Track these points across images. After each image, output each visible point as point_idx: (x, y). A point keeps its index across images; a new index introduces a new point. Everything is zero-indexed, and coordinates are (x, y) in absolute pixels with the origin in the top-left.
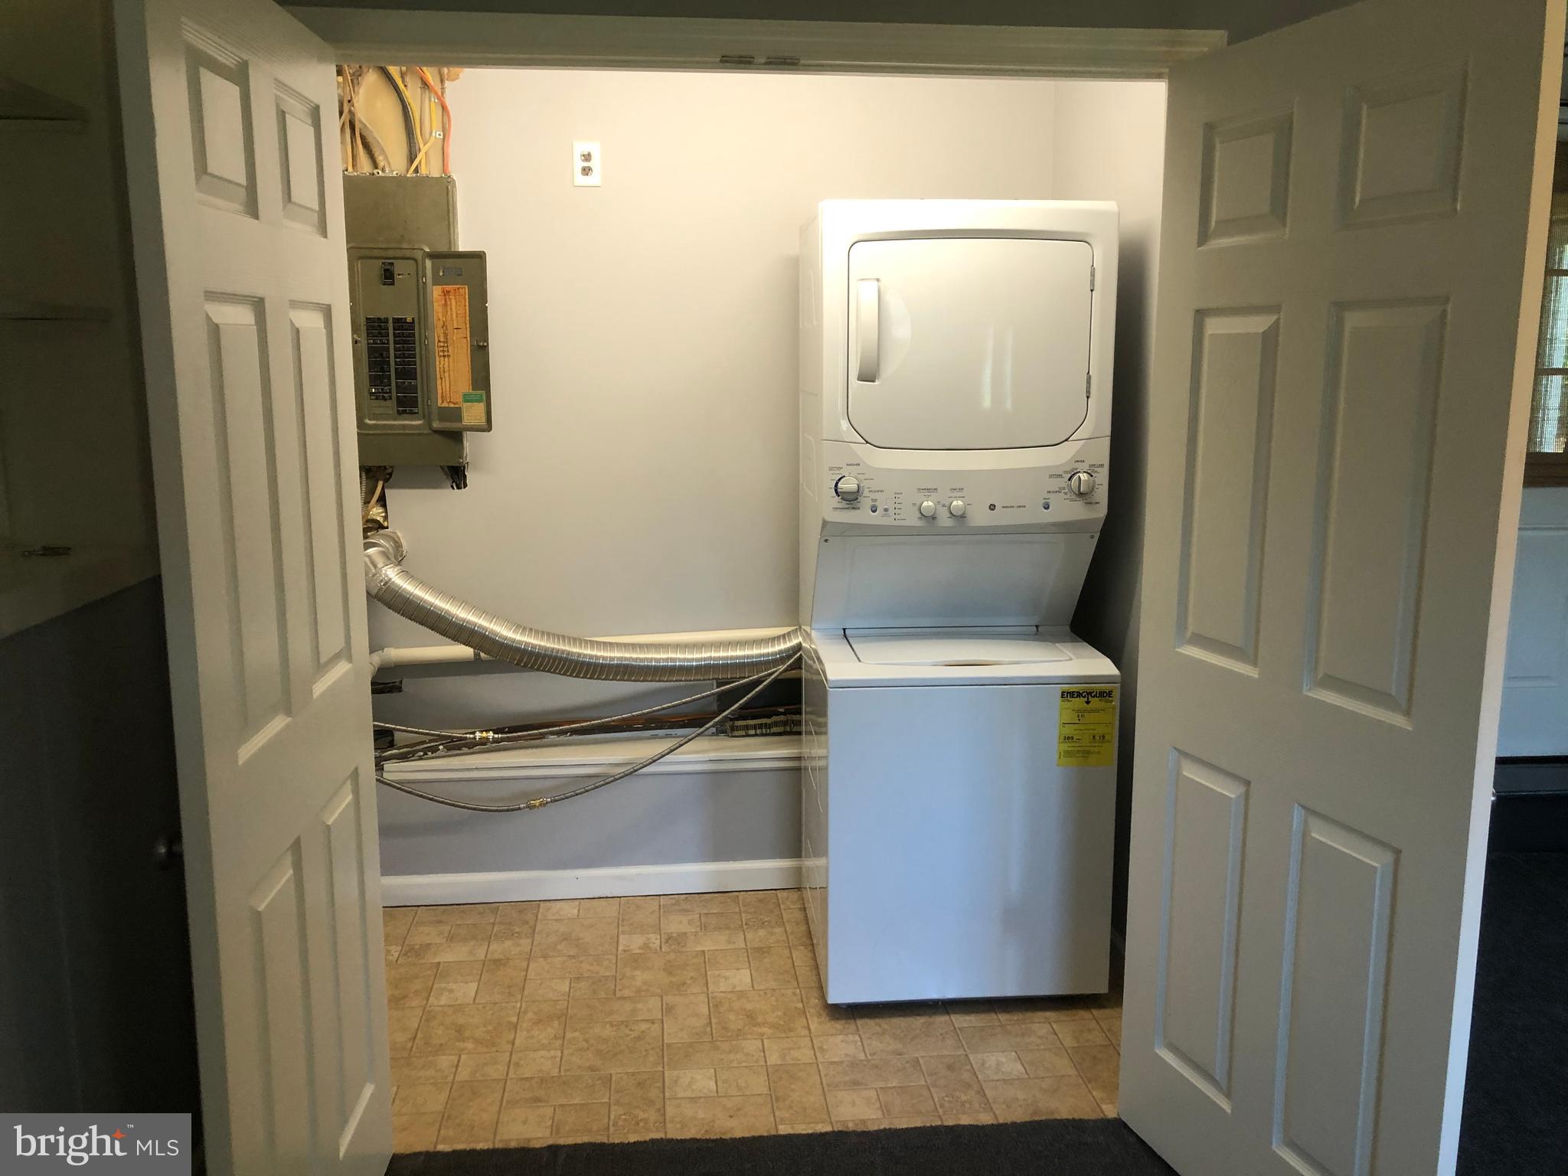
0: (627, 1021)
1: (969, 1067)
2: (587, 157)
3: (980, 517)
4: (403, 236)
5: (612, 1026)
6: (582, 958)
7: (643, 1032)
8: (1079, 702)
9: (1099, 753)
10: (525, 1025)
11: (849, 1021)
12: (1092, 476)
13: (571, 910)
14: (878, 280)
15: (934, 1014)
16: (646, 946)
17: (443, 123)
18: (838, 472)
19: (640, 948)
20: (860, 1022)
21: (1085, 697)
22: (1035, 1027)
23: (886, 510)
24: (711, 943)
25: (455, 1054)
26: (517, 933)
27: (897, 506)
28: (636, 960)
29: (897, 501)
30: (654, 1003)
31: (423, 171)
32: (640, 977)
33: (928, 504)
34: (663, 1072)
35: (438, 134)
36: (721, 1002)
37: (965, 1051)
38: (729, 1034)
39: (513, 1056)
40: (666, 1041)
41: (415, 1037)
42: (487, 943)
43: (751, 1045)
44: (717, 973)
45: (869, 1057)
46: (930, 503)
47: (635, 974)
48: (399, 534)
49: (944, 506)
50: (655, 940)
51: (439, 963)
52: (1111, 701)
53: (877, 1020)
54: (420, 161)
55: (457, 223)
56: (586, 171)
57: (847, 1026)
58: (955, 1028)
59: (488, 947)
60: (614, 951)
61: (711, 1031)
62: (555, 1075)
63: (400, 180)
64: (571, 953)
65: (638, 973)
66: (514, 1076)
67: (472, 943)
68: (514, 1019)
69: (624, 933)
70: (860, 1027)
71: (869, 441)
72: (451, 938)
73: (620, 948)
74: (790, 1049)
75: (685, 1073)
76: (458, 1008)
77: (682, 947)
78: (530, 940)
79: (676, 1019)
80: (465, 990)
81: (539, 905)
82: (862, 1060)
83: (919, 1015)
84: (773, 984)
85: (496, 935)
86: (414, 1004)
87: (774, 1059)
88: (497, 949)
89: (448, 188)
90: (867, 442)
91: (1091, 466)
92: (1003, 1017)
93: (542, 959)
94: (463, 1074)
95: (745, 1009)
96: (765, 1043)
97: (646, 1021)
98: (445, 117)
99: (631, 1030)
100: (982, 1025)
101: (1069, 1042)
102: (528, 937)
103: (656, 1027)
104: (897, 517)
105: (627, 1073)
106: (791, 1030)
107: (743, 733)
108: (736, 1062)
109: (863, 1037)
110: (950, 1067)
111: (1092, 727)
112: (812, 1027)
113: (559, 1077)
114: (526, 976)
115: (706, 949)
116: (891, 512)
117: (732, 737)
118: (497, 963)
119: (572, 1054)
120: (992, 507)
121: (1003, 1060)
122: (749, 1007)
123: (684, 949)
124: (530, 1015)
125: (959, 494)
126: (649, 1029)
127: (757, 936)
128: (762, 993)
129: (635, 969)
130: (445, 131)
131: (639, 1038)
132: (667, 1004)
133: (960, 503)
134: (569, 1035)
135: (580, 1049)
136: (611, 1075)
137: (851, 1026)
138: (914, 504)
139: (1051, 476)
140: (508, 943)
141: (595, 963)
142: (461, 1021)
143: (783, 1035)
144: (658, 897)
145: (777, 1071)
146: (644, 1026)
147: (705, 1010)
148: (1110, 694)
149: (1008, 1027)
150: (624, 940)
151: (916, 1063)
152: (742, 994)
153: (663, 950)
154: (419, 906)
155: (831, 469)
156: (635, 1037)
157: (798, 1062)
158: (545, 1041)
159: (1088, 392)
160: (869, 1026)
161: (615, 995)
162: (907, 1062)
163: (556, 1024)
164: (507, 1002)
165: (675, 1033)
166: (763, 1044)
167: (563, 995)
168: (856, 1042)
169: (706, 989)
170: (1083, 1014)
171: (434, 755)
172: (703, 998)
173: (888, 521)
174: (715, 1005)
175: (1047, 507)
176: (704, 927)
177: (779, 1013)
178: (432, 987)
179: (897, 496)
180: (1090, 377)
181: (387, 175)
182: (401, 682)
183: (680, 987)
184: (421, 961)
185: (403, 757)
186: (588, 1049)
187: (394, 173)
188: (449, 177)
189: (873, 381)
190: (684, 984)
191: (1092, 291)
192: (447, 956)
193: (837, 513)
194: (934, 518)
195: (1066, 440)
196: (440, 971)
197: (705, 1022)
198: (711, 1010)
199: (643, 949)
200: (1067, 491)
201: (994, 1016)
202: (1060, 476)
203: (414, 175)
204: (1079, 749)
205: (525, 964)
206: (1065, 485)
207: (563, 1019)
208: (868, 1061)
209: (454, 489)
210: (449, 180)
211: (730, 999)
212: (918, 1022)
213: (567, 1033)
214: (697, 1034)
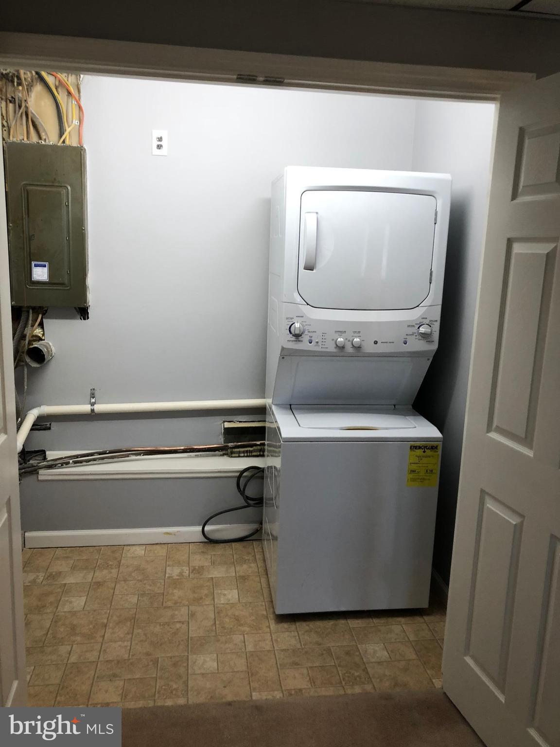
0: (169, 622)
1: (358, 653)
2: (160, 139)
3: (369, 348)
4: (55, 179)
5: (160, 625)
6: (145, 582)
7: (177, 629)
8: (419, 452)
9: (429, 479)
10: (111, 625)
11: (292, 623)
12: (430, 326)
13: (140, 551)
14: (317, 213)
15: (339, 619)
16: (181, 574)
17: (79, 116)
18: (290, 320)
19: (177, 576)
20: (298, 624)
21: (422, 449)
22: (393, 627)
23: (317, 342)
24: (218, 573)
25: (69, 645)
26: (110, 565)
27: (323, 340)
28: (176, 583)
29: (324, 338)
30: (184, 610)
31: (67, 142)
32: (177, 593)
33: (340, 340)
34: (188, 656)
35: (76, 122)
36: (221, 611)
37: (356, 643)
38: (226, 631)
39: (103, 646)
40: (190, 636)
41: (47, 633)
42: (93, 571)
43: (237, 638)
44: (220, 592)
45: (303, 647)
46: (342, 340)
47: (174, 592)
48: (51, 344)
49: (349, 341)
50: (186, 570)
51: (65, 584)
52: (437, 452)
53: (308, 623)
54: (66, 137)
55: (86, 173)
56: (159, 147)
57: (291, 626)
58: (350, 628)
59: (94, 574)
60: (164, 577)
61: (216, 628)
62: (126, 658)
63: (54, 147)
64: (140, 578)
65: (175, 591)
66: (102, 659)
67: (85, 571)
68: (105, 621)
69: (169, 566)
70: (297, 626)
71: (309, 303)
72: (73, 568)
73: (167, 576)
74: (260, 641)
75: (200, 657)
76: (73, 613)
77: (201, 575)
78: (118, 570)
79: (196, 621)
80: (78, 602)
81: (124, 547)
82: (299, 649)
83: (330, 619)
84: (250, 600)
85: (99, 566)
86: (48, 611)
87: (250, 648)
88: (100, 575)
89: (81, 152)
90: (308, 304)
91: (431, 321)
92: (376, 621)
93: (123, 582)
94: (73, 659)
95: (234, 615)
96: (246, 637)
97: (180, 622)
98: (81, 113)
99: (171, 628)
100: (364, 626)
101: (412, 637)
102: (116, 568)
103: (184, 626)
104: (323, 346)
105: (167, 657)
106: (260, 629)
107: (237, 455)
108: (229, 649)
109: (300, 633)
110: (348, 653)
111: (427, 465)
112: (271, 627)
113: (129, 660)
114: (114, 592)
115: (213, 576)
116: (320, 344)
117: (231, 457)
118: (99, 584)
119: (137, 644)
120: (376, 342)
121: (377, 649)
122: (237, 613)
123: (202, 577)
124: (115, 618)
125: (358, 335)
126: (180, 628)
127: (243, 569)
128: (244, 605)
129: (175, 588)
130: (81, 121)
131: (175, 633)
132: (191, 611)
133: (358, 340)
134: (136, 631)
135: (141, 641)
136: (158, 658)
137: (293, 627)
138: (333, 340)
139: (409, 326)
140: (105, 572)
141: (153, 585)
142: (75, 622)
143: (255, 632)
144: (188, 544)
145: (252, 655)
146: (178, 626)
147: (213, 616)
148: (436, 447)
149: (379, 627)
150: (168, 570)
151: (329, 651)
152: (233, 605)
153: (190, 577)
154: (57, 548)
155: (287, 318)
156: (173, 633)
157: (264, 650)
158: (122, 636)
159: (431, 279)
160: (304, 626)
161: (162, 605)
162: (324, 650)
163: (128, 624)
164: (102, 610)
165: (195, 631)
166: (244, 638)
167: (133, 605)
168: (296, 636)
169: (213, 602)
170: (419, 619)
171: (67, 466)
172: (211, 608)
173: (318, 349)
174: (218, 612)
175: (405, 343)
176: (213, 563)
177: (254, 618)
178: (60, 599)
179: (324, 335)
180: (432, 271)
181: (47, 144)
182: (50, 424)
183: (198, 601)
184: (55, 583)
185: (50, 467)
186: (146, 641)
187: (51, 143)
188: (82, 147)
189: (313, 270)
190: (201, 598)
191: (435, 224)
192: (70, 580)
193: (291, 343)
194: (343, 347)
195: (418, 306)
196: (66, 589)
197: (212, 623)
198: (216, 616)
199: (179, 576)
200: (416, 334)
201: (371, 620)
202: (413, 326)
203: (62, 144)
204: (419, 477)
205: (113, 585)
206: (416, 331)
207: (133, 621)
208: (302, 649)
209: (81, 319)
210: (82, 148)
211: (226, 608)
212: (329, 624)
213: (135, 630)
214: (208, 631)
